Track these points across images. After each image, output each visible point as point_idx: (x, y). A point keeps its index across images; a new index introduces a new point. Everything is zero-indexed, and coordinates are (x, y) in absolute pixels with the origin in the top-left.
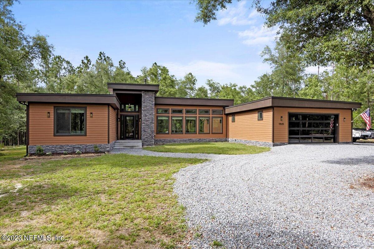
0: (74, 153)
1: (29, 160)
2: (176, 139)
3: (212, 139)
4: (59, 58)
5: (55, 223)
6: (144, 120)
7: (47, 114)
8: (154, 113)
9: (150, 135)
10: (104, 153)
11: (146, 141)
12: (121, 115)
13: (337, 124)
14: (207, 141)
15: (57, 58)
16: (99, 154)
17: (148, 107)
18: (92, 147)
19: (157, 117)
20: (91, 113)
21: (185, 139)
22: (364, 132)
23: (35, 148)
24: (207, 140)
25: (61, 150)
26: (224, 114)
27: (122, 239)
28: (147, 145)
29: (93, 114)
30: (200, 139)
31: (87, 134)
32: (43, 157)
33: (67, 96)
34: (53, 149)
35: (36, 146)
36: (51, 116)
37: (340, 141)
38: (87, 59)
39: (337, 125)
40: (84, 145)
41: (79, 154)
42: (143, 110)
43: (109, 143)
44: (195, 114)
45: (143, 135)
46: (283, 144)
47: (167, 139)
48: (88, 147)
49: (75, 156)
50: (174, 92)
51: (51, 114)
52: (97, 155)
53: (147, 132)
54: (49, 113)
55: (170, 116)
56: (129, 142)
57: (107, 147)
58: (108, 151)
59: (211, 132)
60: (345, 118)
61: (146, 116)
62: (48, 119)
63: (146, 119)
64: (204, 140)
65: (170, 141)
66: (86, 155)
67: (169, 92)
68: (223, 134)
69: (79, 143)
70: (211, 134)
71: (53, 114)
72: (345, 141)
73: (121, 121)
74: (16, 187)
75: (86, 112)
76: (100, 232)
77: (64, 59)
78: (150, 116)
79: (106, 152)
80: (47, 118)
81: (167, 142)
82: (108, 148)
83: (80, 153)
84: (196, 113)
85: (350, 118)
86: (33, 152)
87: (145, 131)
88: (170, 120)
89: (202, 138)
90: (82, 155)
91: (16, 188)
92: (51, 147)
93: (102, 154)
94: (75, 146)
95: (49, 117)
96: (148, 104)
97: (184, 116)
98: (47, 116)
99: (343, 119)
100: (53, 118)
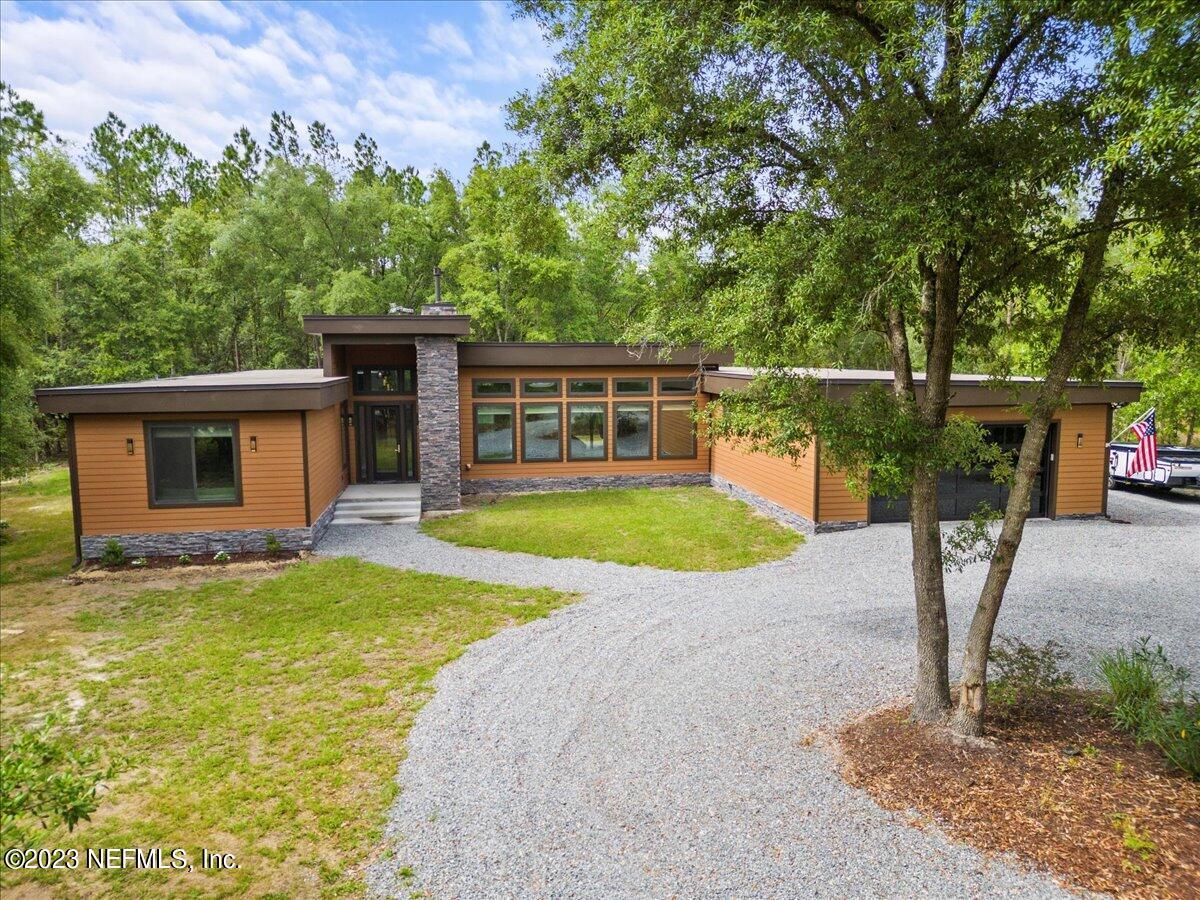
0: (207, 558)
1: (86, 585)
2: (537, 479)
3: (661, 477)
4: (152, 135)
5: (157, 814)
6: (426, 431)
7: (124, 444)
8: (457, 407)
9: (448, 476)
10: (297, 555)
11: (434, 497)
12: (357, 404)
13: (1052, 455)
14: (641, 483)
15: (144, 132)
16: (282, 563)
17: (437, 388)
18: (259, 537)
19: (475, 407)
20: (253, 439)
21: (568, 477)
22: (1182, 465)
23: (99, 542)
24: (644, 479)
25: (173, 547)
26: (702, 392)
27: (265, 855)
28: (440, 509)
29: (259, 442)
30: (618, 478)
31: (245, 501)
32: (124, 572)
33: (178, 395)
34: (151, 544)
35: (100, 536)
36: (136, 451)
37: (1058, 512)
38: (245, 142)
39: (1052, 459)
40: (235, 533)
41: (223, 562)
42: (421, 398)
43: (308, 525)
44: (603, 396)
45: (425, 477)
46: (852, 526)
47: (508, 479)
48: (249, 537)
49: (214, 568)
50: (559, 272)
51: (136, 444)
52: (273, 564)
53: (436, 467)
54: (130, 441)
55: (518, 403)
56: (381, 500)
57: (304, 536)
58: (309, 549)
59: (655, 454)
60: (1080, 436)
61: (432, 416)
62: (132, 458)
63: (432, 425)
64: (633, 481)
65: (518, 485)
66: (244, 566)
67: (543, 271)
68: (696, 458)
69: (222, 527)
70: (655, 458)
71: (142, 444)
72: (1076, 512)
73: (356, 424)
74: (71, 705)
75: (237, 432)
76: (232, 839)
77: (169, 138)
78: (446, 417)
79: (301, 553)
80: (125, 457)
81: (511, 489)
82: (307, 538)
83: (226, 559)
84: (604, 393)
85: (1104, 432)
86: (94, 556)
87: (430, 465)
88: (518, 416)
89: (626, 473)
90: (231, 566)
91: (72, 710)
92: (142, 539)
93: (288, 562)
94: (211, 537)
95: (132, 452)
96: (438, 378)
97: (565, 402)
98: (125, 451)
99: (1075, 439)
100: (143, 457)
